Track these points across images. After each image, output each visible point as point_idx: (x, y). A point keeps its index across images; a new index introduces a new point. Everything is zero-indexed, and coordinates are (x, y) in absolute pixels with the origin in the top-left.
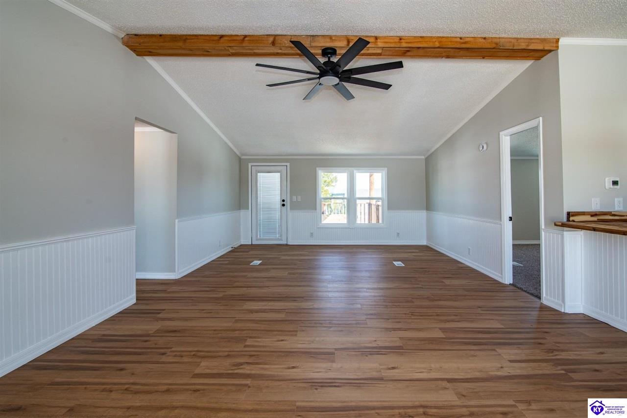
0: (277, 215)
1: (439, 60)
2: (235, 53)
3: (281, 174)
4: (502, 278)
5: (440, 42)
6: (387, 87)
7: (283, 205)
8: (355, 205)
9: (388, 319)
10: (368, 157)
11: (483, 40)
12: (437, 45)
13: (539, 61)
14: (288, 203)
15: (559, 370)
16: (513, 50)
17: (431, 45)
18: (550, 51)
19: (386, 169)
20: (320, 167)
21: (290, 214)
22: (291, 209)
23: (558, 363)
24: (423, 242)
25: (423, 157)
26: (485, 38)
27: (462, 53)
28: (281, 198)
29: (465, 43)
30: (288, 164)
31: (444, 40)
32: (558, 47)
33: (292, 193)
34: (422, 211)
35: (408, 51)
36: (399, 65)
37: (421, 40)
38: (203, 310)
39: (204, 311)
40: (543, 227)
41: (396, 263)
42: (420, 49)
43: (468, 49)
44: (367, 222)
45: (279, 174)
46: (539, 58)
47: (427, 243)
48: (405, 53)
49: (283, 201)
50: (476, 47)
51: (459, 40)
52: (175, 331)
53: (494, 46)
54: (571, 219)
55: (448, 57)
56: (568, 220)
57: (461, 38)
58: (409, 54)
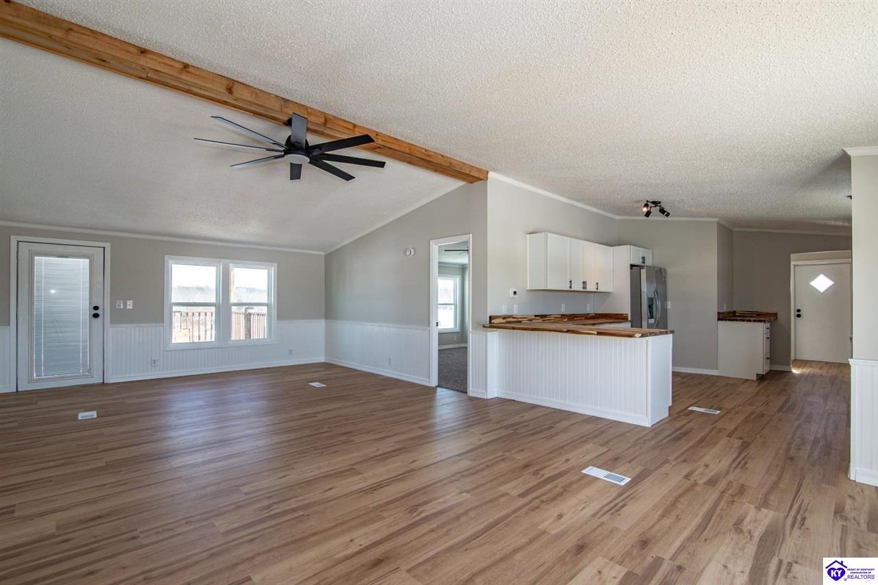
0: (82, 333)
1: (401, 163)
2: (156, 80)
3: (90, 261)
4: (429, 382)
5: (410, 149)
6: (348, 177)
7: (96, 316)
8: (229, 313)
9: (369, 432)
10: (251, 246)
11: (441, 157)
12: (408, 151)
13: (470, 184)
14: (106, 312)
15: (510, 431)
16: (460, 173)
17: (402, 149)
18: (481, 179)
19: (276, 264)
20: (171, 254)
21: (111, 331)
22: (113, 321)
23: (507, 427)
24: (321, 359)
25: (323, 253)
26: (443, 156)
27: (422, 162)
28: (90, 303)
29: (429, 156)
30: (108, 246)
31: (413, 147)
32: (487, 178)
33: (115, 295)
34: (321, 320)
35: (379, 148)
36: (382, 165)
37: (394, 141)
38: (105, 485)
39: (107, 486)
40: (471, 330)
41: (314, 384)
42: (391, 150)
43: (429, 161)
44: (242, 337)
45: (88, 260)
46: (472, 183)
47: (325, 359)
48: (375, 148)
49: (96, 308)
50: (436, 162)
51: (424, 151)
52: (100, 517)
53: (448, 165)
54: (492, 321)
55: (409, 163)
56: (490, 323)
57: (426, 150)
58: (378, 150)
